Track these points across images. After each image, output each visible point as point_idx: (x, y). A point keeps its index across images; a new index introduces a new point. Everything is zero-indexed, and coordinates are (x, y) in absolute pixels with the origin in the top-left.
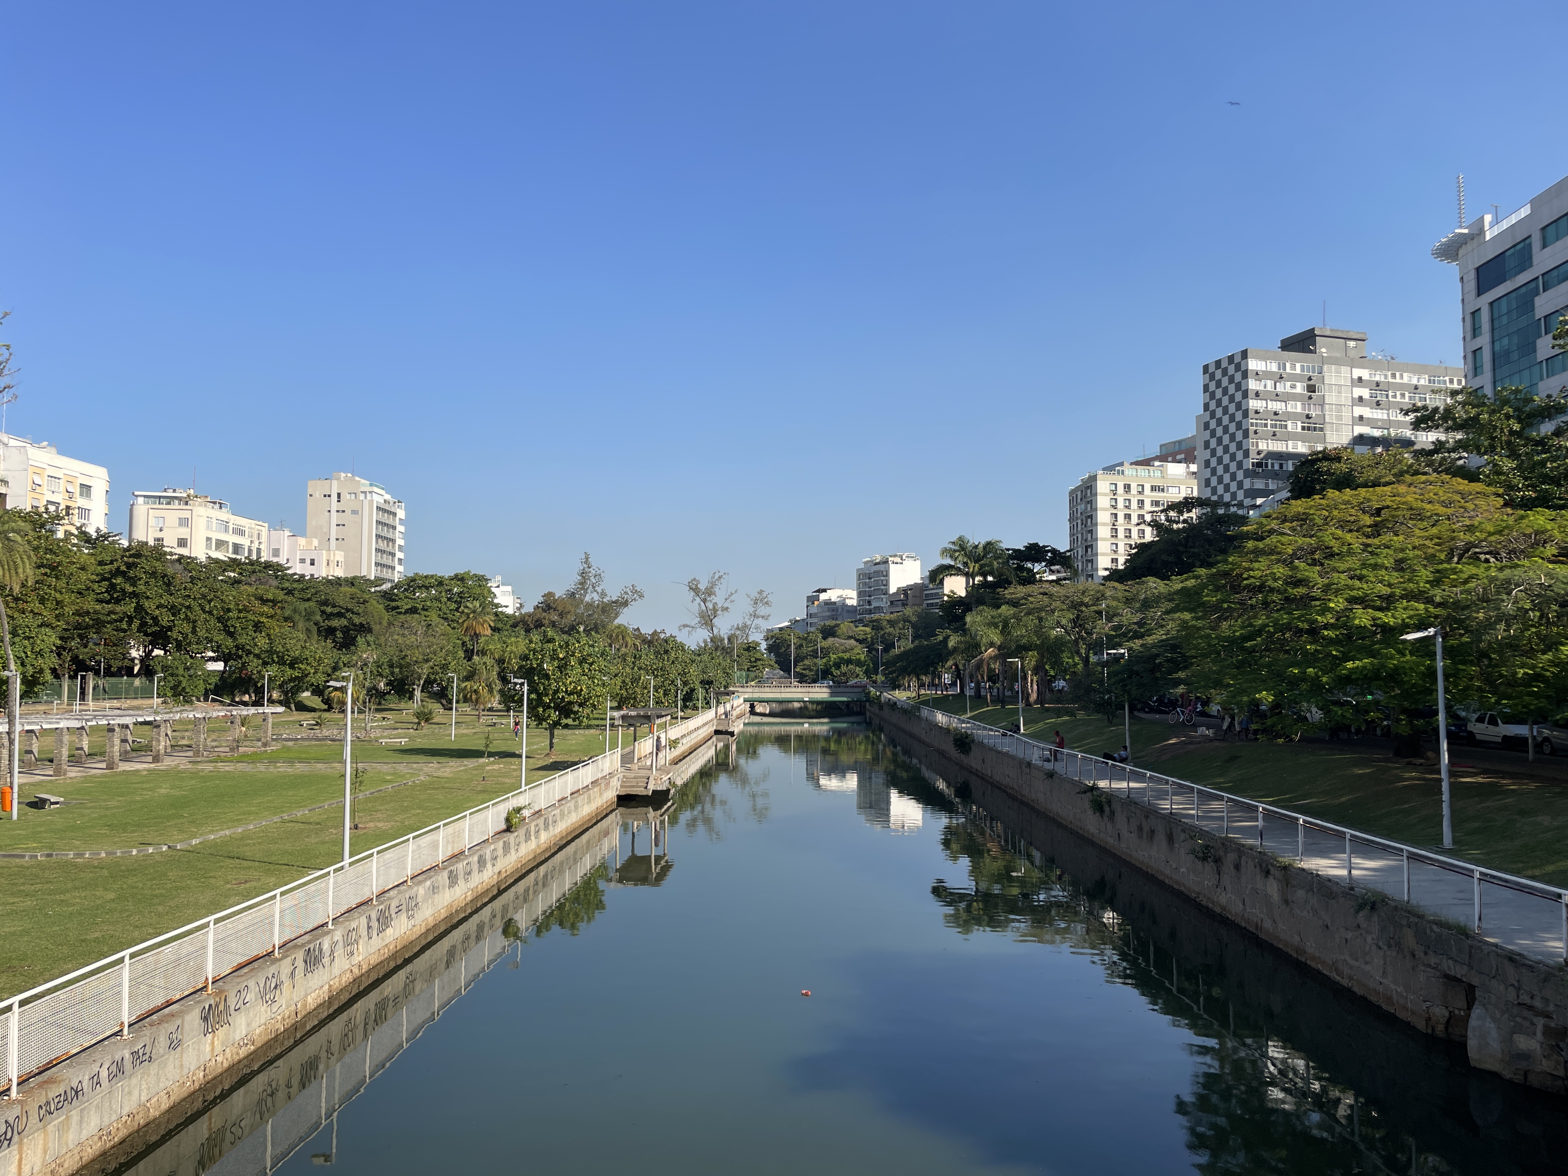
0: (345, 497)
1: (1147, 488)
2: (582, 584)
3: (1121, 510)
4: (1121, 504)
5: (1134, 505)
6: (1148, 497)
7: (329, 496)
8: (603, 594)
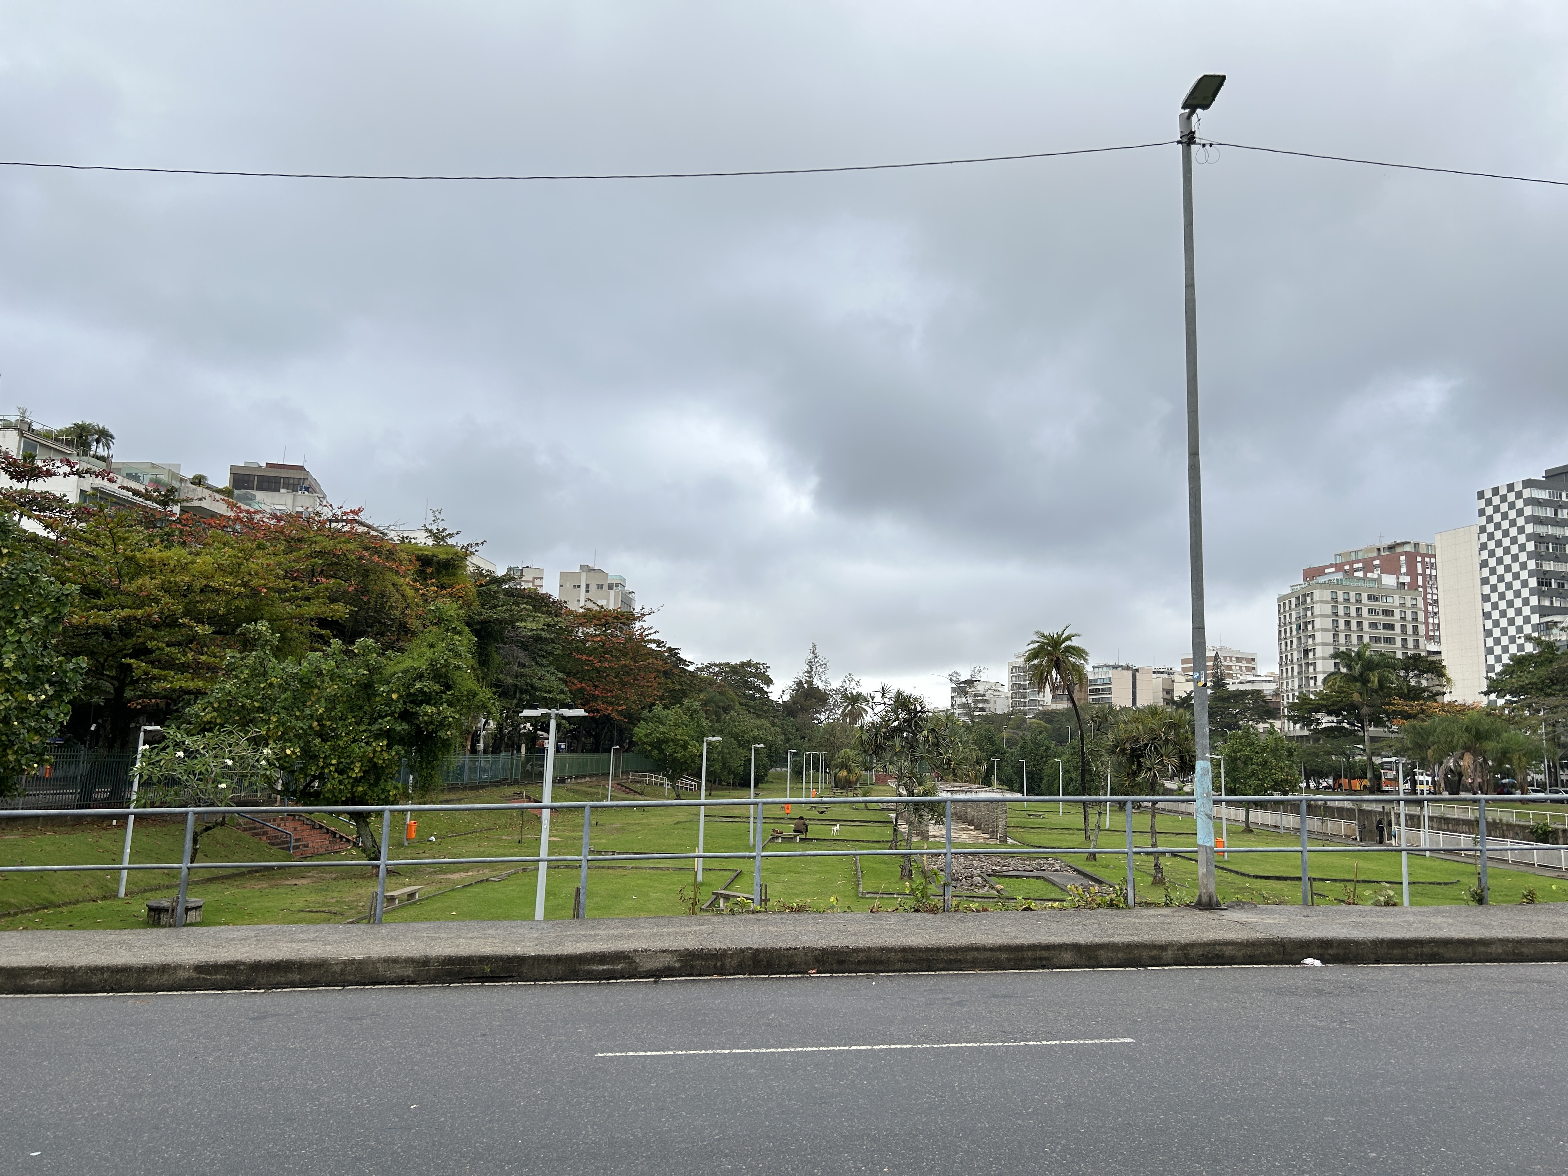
0: (593, 588)
1: (1364, 596)
2: (808, 672)
3: (1342, 617)
4: (1341, 612)
5: (1353, 613)
6: (1365, 605)
7: (579, 586)
8: (827, 682)
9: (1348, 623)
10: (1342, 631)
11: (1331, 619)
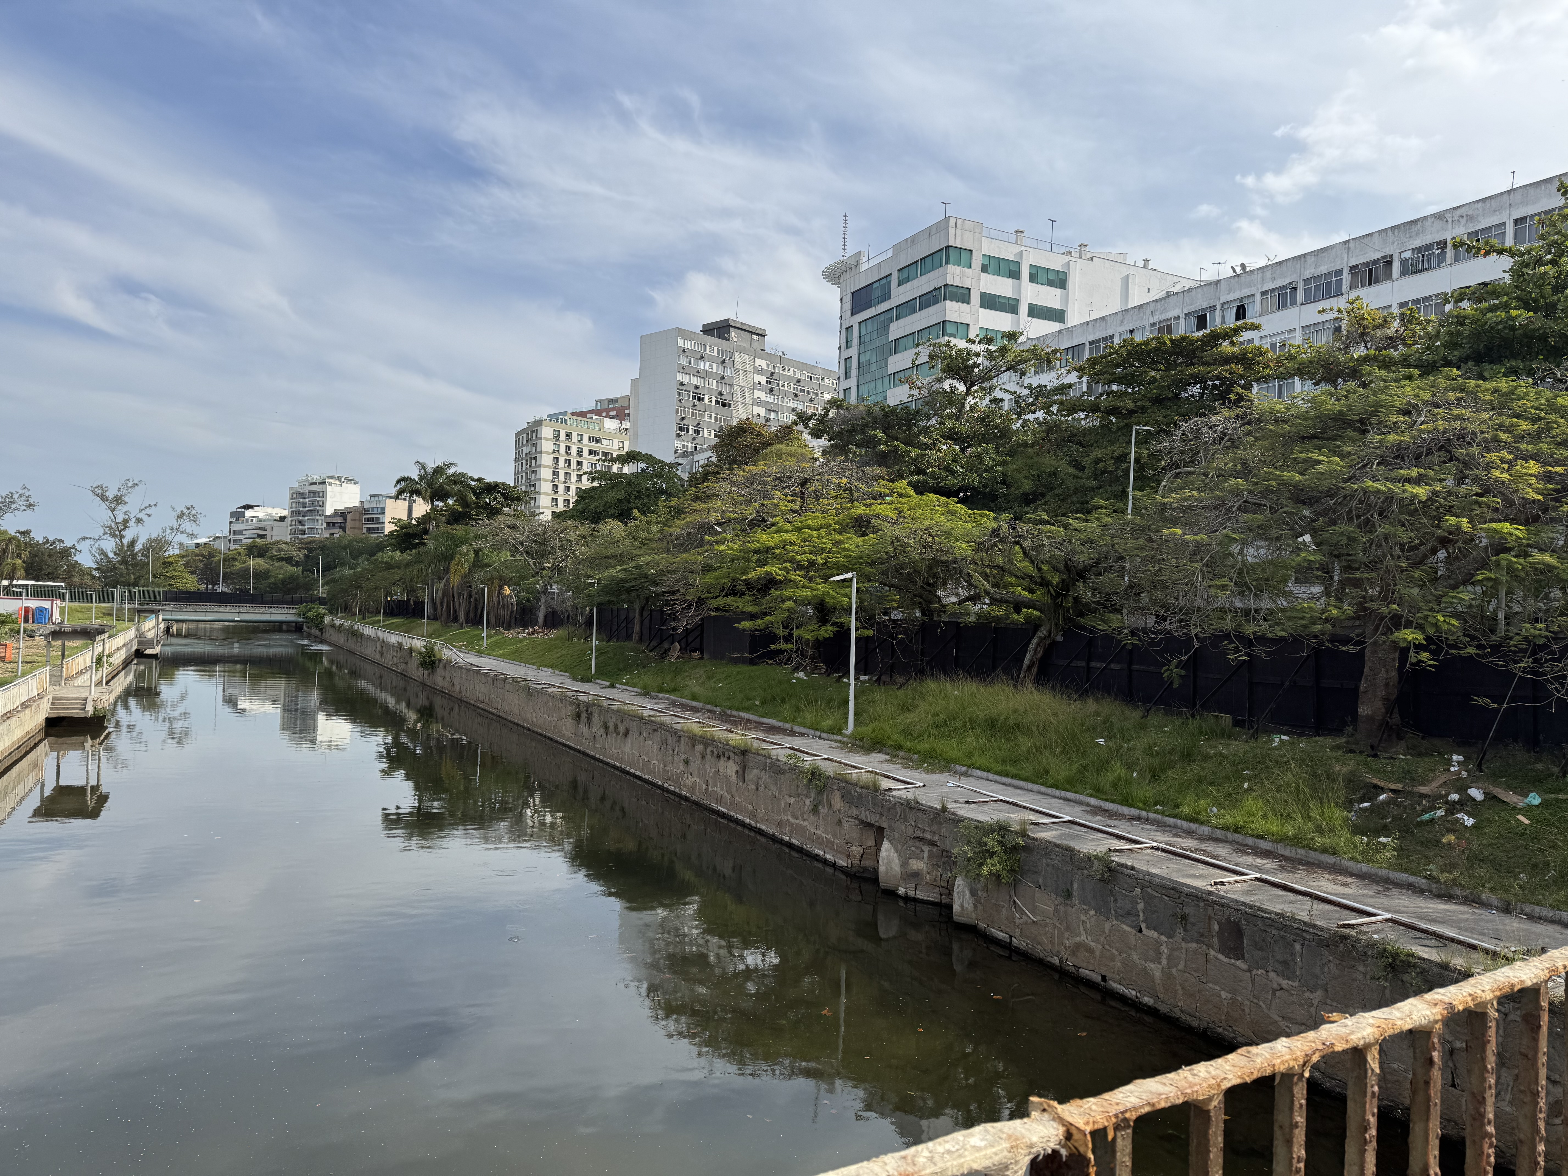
1: (586, 438)
3: (562, 455)
4: (562, 450)
5: (574, 452)
6: (586, 446)
9: (568, 462)
10: (562, 469)
11: (552, 457)
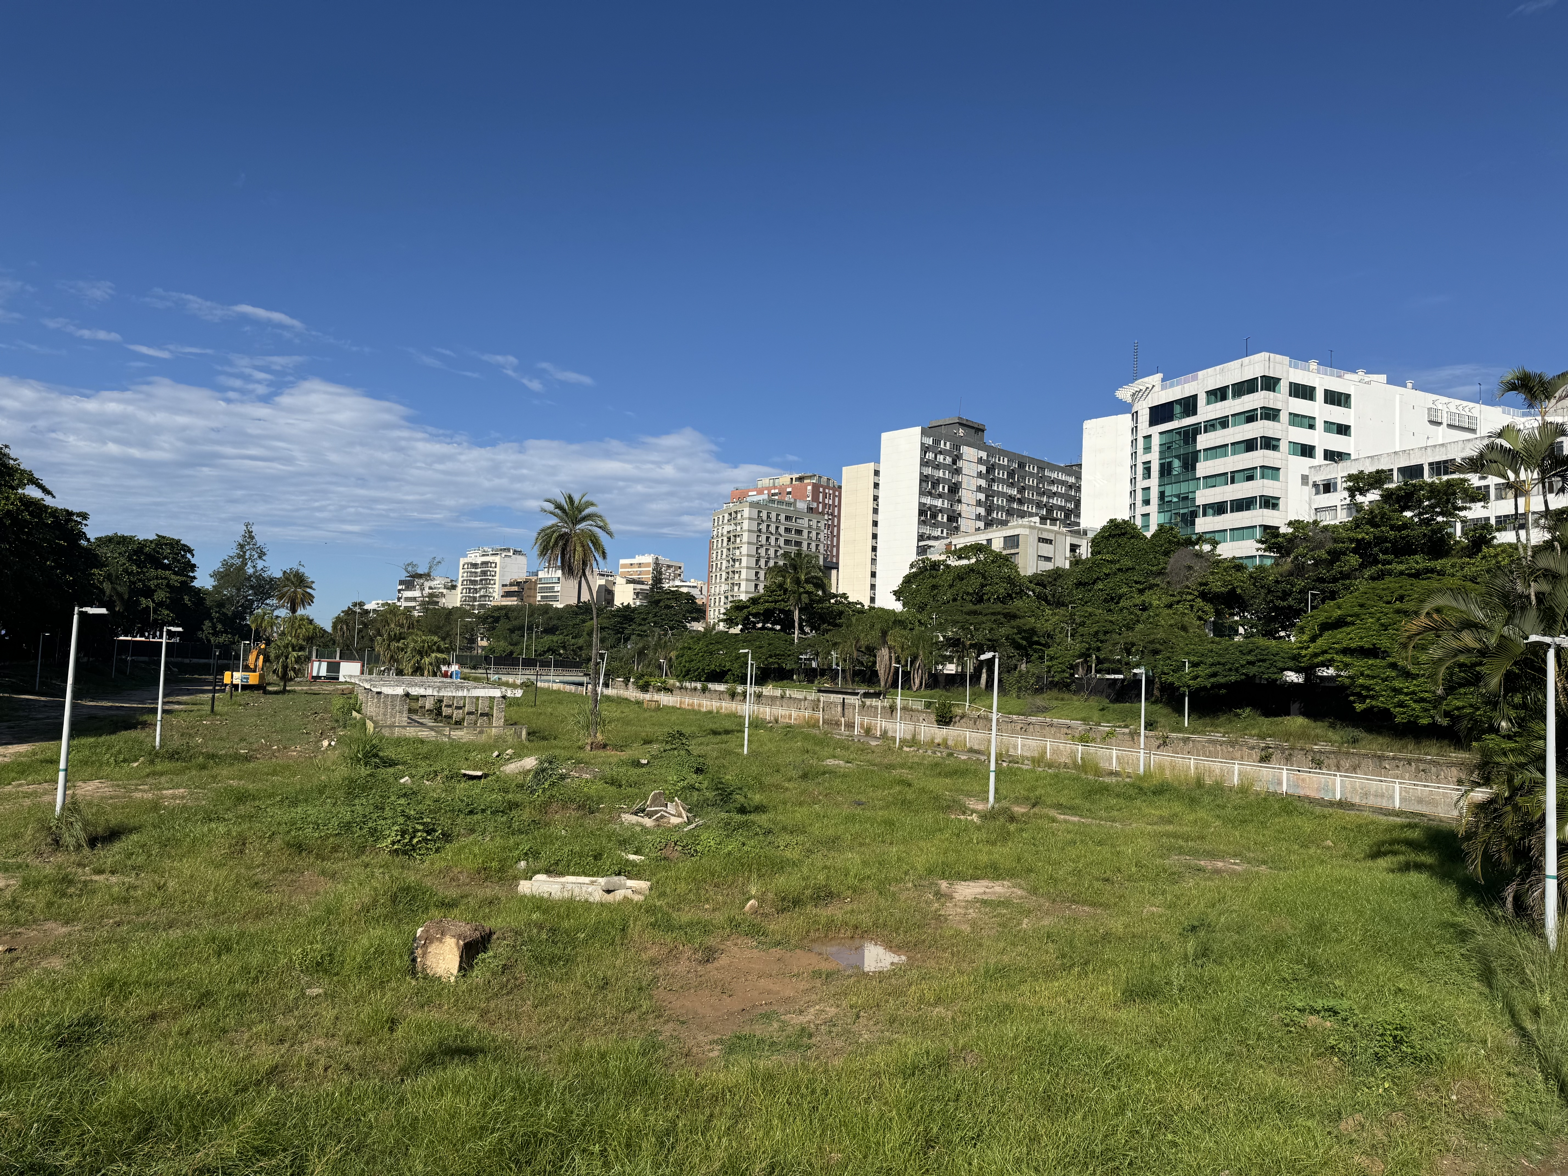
1: (782, 517)
2: (239, 556)
3: (764, 533)
5: (773, 529)
6: (783, 524)
9: (768, 539)
10: (763, 545)
11: (755, 534)
